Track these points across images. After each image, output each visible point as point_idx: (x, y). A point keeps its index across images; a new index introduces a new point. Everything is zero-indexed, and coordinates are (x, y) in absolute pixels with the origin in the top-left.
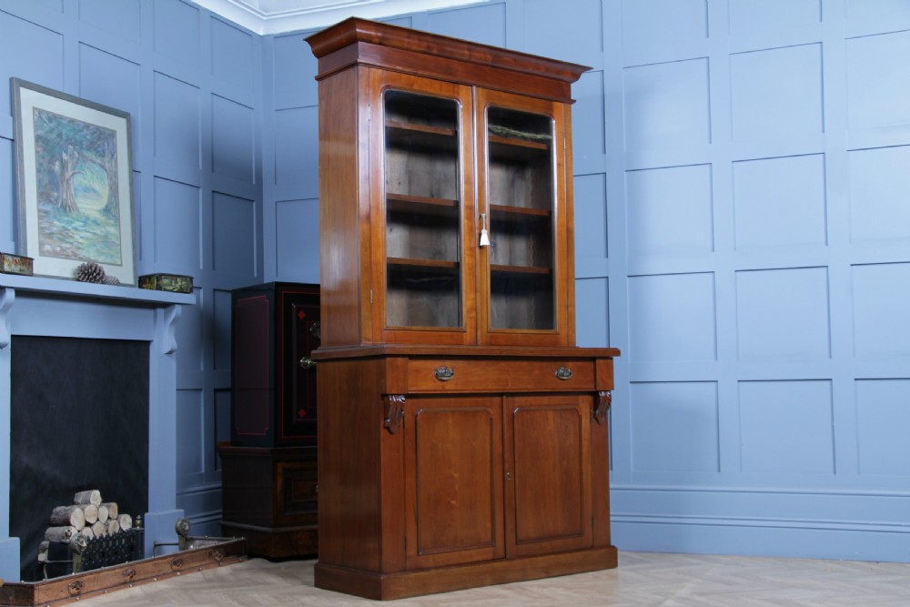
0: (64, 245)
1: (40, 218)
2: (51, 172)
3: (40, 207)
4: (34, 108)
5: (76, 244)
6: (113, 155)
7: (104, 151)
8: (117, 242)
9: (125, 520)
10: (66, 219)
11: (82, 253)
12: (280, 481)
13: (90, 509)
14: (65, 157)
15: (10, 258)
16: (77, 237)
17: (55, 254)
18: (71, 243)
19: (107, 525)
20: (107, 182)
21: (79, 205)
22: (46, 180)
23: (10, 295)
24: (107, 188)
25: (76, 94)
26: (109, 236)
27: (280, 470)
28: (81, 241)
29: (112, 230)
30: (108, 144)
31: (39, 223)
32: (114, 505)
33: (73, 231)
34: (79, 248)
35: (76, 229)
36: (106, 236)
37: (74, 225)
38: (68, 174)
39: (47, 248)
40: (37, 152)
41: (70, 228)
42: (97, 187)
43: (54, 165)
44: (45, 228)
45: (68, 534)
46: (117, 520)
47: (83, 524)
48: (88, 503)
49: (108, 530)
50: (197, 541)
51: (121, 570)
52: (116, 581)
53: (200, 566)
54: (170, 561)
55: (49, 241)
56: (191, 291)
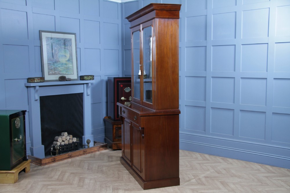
0: (55, 71)
1: (48, 65)
3: (49, 63)
4: (46, 37)
6: (71, 45)
7: (68, 45)
8: (72, 68)
9: (74, 139)
10: (56, 64)
11: (61, 73)
12: (114, 130)
13: (64, 138)
14: (56, 48)
15: (37, 79)
16: (59, 69)
17: (53, 74)
18: (58, 71)
21: (60, 60)
22: (50, 55)
23: (37, 88)
24: (69, 54)
26: (70, 67)
27: (114, 127)
28: (61, 69)
29: (71, 65)
30: (69, 43)
31: (48, 67)
32: (71, 136)
34: (60, 72)
35: (59, 67)
36: (68, 67)
37: (58, 66)
38: (57, 53)
39: (51, 73)
40: (47, 48)
41: (57, 67)
42: (66, 55)
44: (50, 68)
45: (57, 144)
46: (72, 139)
47: (62, 141)
48: (64, 135)
49: (69, 142)
50: (97, 143)
51: (67, 155)
52: (66, 157)
53: (92, 152)
54: (82, 151)
55: (51, 71)
56: (93, 79)
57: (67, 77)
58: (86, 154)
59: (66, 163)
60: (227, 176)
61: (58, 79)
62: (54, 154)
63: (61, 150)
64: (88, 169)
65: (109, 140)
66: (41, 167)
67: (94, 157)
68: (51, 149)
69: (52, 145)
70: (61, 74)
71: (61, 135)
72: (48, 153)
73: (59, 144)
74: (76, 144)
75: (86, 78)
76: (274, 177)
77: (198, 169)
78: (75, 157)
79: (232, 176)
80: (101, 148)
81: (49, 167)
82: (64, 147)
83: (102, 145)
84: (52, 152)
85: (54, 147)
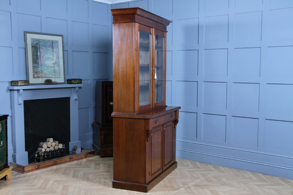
0: (41, 74)
1: (33, 68)
2: (37, 55)
3: (34, 65)
4: (31, 39)
6: (58, 47)
7: (54, 47)
8: (59, 71)
9: (60, 145)
10: (42, 67)
12: (103, 136)
13: (49, 144)
14: (41, 50)
15: (21, 82)
16: (45, 72)
17: (38, 77)
18: (44, 74)
19: (54, 147)
20: (55, 55)
21: (46, 63)
22: (35, 57)
23: (21, 91)
24: (56, 57)
25: (45, 33)
27: (103, 133)
28: (47, 73)
29: (57, 68)
30: (56, 45)
31: (33, 70)
32: (57, 142)
34: (46, 75)
35: (45, 70)
36: (55, 70)
37: (44, 69)
38: (42, 55)
39: (36, 76)
40: (32, 50)
42: (52, 57)
43: (38, 53)
44: (35, 71)
45: (41, 151)
46: (58, 145)
47: (47, 147)
48: (49, 141)
49: (54, 148)
50: (84, 150)
51: (52, 161)
52: (51, 164)
53: (79, 158)
54: (68, 158)
55: (36, 74)
56: (81, 83)
57: (53, 80)
58: (73, 161)
59: (51, 171)
60: (218, 184)
61: (43, 82)
62: (39, 161)
63: (45, 156)
64: (73, 177)
65: (97, 146)
66: (24, 174)
67: (80, 164)
68: (35, 156)
69: (37, 152)
70: (47, 77)
71: (46, 141)
72: (32, 159)
73: (43, 150)
74: (62, 150)
76: (266, 186)
77: (188, 177)
78: (60, 164)
79: (223, 185)
80: (88, 155)
81: (32, 175)
82: (49, 153)
83: (90, 151)
84: (36, 158)
85: (38, 153)
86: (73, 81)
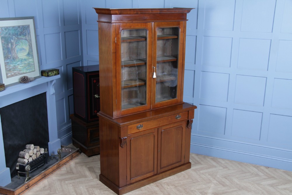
0: (15, 72)
1: (5, 66)
2: (8, 48)
3: (6, 62)
5: (19, 70)
6: (29, 33)
7: (26, 34)
8: (33, 63)
9: (42, 150)
10: (15, 62)
12: (89, 134)
13: (31, 152)
14: (12, 41)
17: (12, 76)
18: (17, 70)
19: (36, 154)
20: (28, 44)
21: (19, 56)
22: (6, 51)
24: (28, 46)
25: (14, 16)
26: (30, 63)
27: (89, 131)
28: (20, 68)
29: (31, 60)
30: (27, 31)
31: (5, 67)
33: (18, 66)
34: (20, 71)
35: (18, 65)
36: (29, 63)
37: (18, 64)
38: (14, 47)
39: (9, 75)
40: (2, 43)
41: (16, 65)
42: (24, 47)
43: (9, 45)
44: (8, 68)
46: (39, 151)
47: (29, 157)
48: (30, 149)
49: (37, 156)
50: (65, 148)
53: (65, 163)
55: (10, 72)
56: (59, 74)
59: (44, 189)
61: (17, 81)
67: (72, 172)
69: (17, 164)
70: (21, 74)
74: (45, 156)
75: (50, 74)
76: (279, 185)
79: (240, 189)
80: (74, 156)
82: (33, 164)
84: (19, 173)
86: (50, 73)
